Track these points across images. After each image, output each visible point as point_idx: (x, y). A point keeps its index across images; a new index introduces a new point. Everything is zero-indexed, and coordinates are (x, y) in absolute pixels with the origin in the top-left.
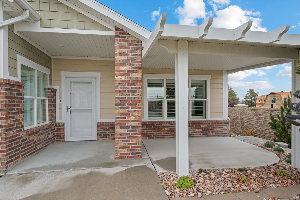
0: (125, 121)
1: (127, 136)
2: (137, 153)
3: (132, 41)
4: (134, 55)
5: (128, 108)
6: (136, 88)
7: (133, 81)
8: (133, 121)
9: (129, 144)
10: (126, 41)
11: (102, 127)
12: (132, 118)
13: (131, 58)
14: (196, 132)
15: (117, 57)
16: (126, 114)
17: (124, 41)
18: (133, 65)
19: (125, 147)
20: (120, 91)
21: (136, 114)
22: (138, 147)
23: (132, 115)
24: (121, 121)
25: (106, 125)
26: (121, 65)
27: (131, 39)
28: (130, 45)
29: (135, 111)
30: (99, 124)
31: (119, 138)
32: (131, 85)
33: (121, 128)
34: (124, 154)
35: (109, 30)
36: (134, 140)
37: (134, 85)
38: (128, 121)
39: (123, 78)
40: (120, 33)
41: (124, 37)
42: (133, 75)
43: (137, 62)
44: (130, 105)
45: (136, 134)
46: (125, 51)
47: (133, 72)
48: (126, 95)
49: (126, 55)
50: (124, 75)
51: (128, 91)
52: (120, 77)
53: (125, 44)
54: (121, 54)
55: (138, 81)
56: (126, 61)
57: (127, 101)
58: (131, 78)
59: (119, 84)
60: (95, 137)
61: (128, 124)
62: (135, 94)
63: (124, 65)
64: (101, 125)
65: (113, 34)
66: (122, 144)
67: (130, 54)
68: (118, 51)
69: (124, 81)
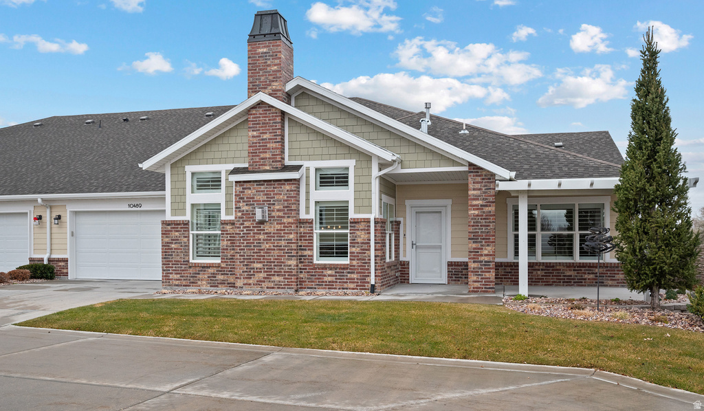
0: (478, 255)
1: (480, 270)
2: (490, 288)
3: (485, 176)
4: (487, 189)
5: (481, 242)
6: (490, 222)
7: (487, 215)
8: (486, 255)
9: (482, 278)
10: (480, 176)
11: (453, 267)
12: (486, 252)
13: (485, 193)
14: (585, 279)
15: (471, 192)
16: (479, 249)
17: (477, 176)
18: (486, 199)
19: (479, 282)
20: (473, 226)
21: (489, 248)
22: (491, 282)
23: (486, 249)
24: (474, 255)
25: (458, 265)
26: (474, 199)
27: (484, 173)
28: (483, 179)
29: (488, 245)
30: (450, 264)
31: (472, 272)
32: (484, 219)
33: (474, 262)
34: (477, 288)
35: (462, 165)
36: (487, 275)
37: (487, 219)
38: (482, 255)
39: (476, 212)
40: (474, 169)
41: (478, 172)
42: (486, 209)
43: (490, 196)
44: (483, 239)
45: (489, 268)
46: (478, 186)
47: (486, 206)
48: (479, 229)
49: (480, 189)
50: (477, 209)
51: (481, 226)
52: (473, 212)
53: (479, 179)
54: (474, 189)
55: (491, 216)
56: (479, 196)
57: (480, 236)
58: (484, 212)
59: (472, 219)
60: (444, 280)
61: (481, 259)
62: (489, 228)
63: (478, 199)
64: (452, 265)
65: (466, 169)
66: (475, 278)
67: (484, 188)
68: (471, 186)
69: (477, 215)
